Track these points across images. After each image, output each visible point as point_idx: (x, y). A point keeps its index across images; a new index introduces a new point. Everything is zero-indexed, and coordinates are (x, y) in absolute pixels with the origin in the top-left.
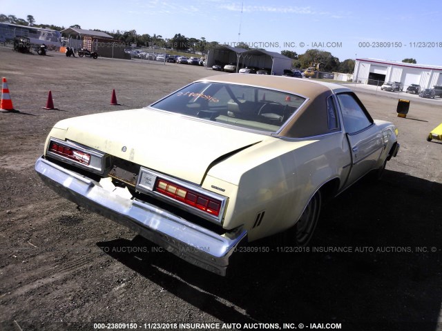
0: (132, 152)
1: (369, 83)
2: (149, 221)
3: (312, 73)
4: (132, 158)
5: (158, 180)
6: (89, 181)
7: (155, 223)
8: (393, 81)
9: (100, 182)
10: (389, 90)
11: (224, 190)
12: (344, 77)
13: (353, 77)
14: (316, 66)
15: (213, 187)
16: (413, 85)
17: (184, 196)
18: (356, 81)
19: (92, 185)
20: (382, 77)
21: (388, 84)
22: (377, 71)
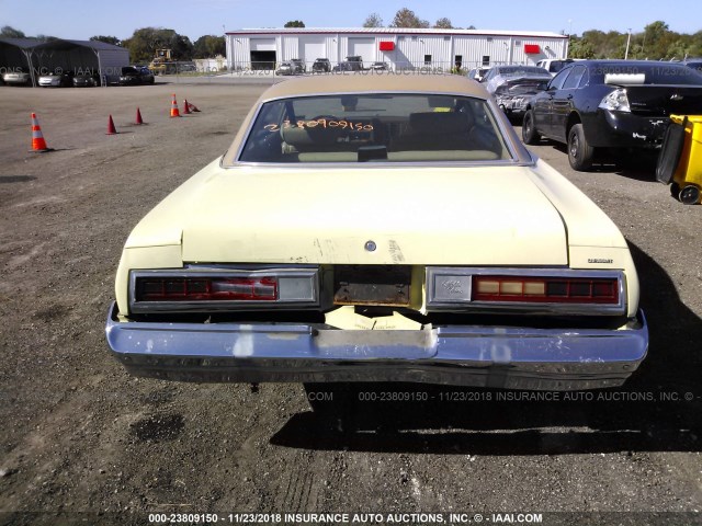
0: (393, 246)
1: (254, 67)
2: (488, 354)
3: (162, 66)
4: (400, 258)
5: (476, 279)
6: (304, 327)
7: (501, 352)
8: (288, 59)
9: (327, 322)
10: (287, 73)
11: (609, 261)
12: (213, 64)
13: (226, 63)
14: (165, 55)
15: (590, 261)
16: (319, 60)
17: (543, 292)
18: (233, 69)
19: (316, 334)
20: (271, 56)
21: (284, 65)
22: (261, 47)
